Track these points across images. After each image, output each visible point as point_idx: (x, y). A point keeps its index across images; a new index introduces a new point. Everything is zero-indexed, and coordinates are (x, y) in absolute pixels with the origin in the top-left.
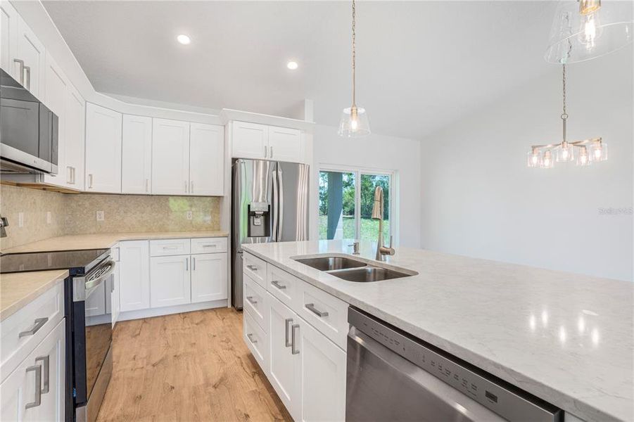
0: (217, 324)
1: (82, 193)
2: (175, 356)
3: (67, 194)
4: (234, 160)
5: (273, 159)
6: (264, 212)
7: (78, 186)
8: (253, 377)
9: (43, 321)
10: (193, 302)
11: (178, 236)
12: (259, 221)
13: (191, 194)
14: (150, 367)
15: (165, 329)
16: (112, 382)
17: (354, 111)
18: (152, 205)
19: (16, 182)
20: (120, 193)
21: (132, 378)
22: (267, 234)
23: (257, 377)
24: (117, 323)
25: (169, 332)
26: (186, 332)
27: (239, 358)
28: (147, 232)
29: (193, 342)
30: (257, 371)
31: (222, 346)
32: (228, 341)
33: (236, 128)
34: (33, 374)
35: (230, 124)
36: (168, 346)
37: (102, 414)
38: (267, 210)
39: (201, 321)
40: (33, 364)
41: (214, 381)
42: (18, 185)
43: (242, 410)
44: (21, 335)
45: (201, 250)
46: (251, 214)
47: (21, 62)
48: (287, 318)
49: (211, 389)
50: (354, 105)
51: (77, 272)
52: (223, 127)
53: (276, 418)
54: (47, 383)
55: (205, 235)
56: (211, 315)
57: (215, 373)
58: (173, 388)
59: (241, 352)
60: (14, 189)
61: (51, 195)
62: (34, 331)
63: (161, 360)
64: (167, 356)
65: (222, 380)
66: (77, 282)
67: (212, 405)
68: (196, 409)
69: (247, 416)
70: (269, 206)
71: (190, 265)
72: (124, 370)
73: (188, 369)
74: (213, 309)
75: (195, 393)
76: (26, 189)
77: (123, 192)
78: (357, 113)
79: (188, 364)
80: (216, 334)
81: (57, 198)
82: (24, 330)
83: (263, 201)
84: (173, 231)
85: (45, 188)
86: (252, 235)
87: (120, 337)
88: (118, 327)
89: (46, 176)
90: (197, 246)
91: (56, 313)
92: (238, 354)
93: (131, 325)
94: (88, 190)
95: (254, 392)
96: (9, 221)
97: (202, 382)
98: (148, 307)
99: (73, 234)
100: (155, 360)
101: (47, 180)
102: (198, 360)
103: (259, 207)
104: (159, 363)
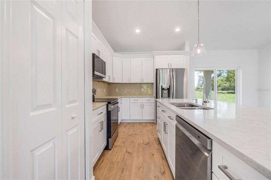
0: (150, 127)
1: (113, 83)
2: (135, 134)
3: (109, 84)
4: (157, 70)
5: (172, 68)
6: (168, 88)
7: (111, 81)
8: (158, 145)
9: (102, 113)
10: (143, 119)
11: (138, 96)
12: (166, 92)
13: (143, 83)
14: (128, 136)
15: (134, 126)
16: (118, 137)
17: (199, 45)
18: (131, 87)
19: (97, 81)
20: (122, 83)
21: (123, 137)
22: (169, 96)
23: (159, 145)
24: (120, 123)
25: (135, 127)
26: (140, 128)
27: (155, 138)
28: (130, 95)
29: (141, 131)
30: (160, 143)
31: (150, 134)
32: (152, 133)
33: (157, 58)
34: (100, 124)
35: (155, 57)
36: (134, 131)
37: (115, 144)
38: (169, 87)
39: (145, 126)
40: (100, 122)
41: (145, 143)
42: (98, 81)
43: (152, 153)
44: (98, 114)
45: (145, 101)
46: (163, 89)
47: (98, 50)
48: (165, 121)
49: (144, 145)
50: (199, 43)
51: (109, 103)
52: (153, 58)
53: (163, 158)
54: (103, 128)
55: (148, 96)
56: (149, 124)
57: (146, 141)
58: (133, 142)
59: (156, 137)
60: (98, 82)
61: (105, 84)
62: (100, 114)
63: (131, 134)
64: (133, 134)
65: (148, 143)
66: (109, 105)
67: (143, 149)
68: (138, 149)
69: (153, 155)
70: (170, 86)
71: (142, 106)
72: (121, 135)
73: (138, 138)
74: (150, 123)
75: (139, 145)
76: (100, 83)
77: (123, 83)
78: (200, 46)
79: (138, 137)
80: (149, 130)
81: (107, 84)
82: (99, 113)
83: (167, 84)
84: (137, 95)
85: (104, 82)
86: (163, 97)
87: (121, 127)
88: (121, 124)
89: (104, 78)
90: (144, 100)
91: (105, 112)
92: (155, 137)
93: (124, 124)
94: (114, 82)
95: (157, 149)
96: (96, 91)
97: (142, 142)
98: (129, 119)
99: (110, 95)
100: (130, 134)
101: (104, 80)
102: (142, 136)
103: (165, 86)
104: (131, 135)
